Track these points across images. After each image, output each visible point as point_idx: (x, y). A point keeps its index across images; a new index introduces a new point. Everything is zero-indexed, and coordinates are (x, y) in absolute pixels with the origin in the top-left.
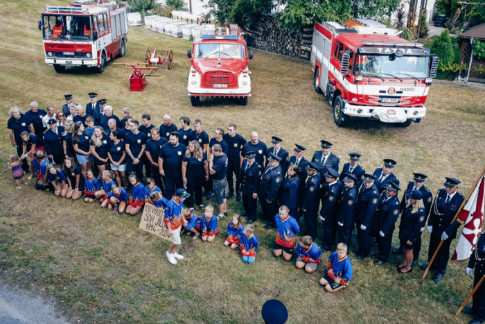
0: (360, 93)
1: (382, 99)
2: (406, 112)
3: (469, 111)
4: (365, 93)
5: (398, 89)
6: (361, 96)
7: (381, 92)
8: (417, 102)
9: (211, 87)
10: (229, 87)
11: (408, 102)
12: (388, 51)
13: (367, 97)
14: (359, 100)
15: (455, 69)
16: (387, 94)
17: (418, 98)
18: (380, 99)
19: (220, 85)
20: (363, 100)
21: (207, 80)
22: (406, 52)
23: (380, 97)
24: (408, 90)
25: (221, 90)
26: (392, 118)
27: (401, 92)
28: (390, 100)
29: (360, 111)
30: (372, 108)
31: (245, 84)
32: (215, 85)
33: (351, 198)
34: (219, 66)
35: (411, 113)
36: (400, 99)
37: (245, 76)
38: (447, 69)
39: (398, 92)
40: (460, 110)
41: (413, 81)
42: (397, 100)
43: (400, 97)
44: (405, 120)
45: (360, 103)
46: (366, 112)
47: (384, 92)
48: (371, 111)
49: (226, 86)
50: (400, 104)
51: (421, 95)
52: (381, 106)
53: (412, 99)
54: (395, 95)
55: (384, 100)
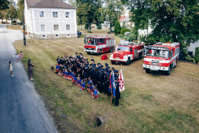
0: (146, 60)
2: (160, 68)
4: (147, 61)
6: (146, 61)
7: (152, 61)
8: (164, 65)
9: (115, 58)
11: (161, 65)
12: (155, 48)
13: (148, 62)
16: (154, 62)
17: (164, 63)
19: (118, 58)
20: (147, 63)
23: (152, 62)
24: (160, 61)
26: (153, 69)
28: (155, 63)
29: (146, 66)
31: (125, 58)
35: (162, 69)
36: (158, 64)
37: (126, 56)
39: (157, 61)
41: (162, 58)
42: (157, 64)
43: (158, 63)
44: (158, 70)
46: (148, 67)
47: (153, 61)
48: (149, 66)
49: (119, 58)
51: (165, 63)
52: (152, 65)
53: (162, 64)
54: (157, 62)
55: (153, 63)
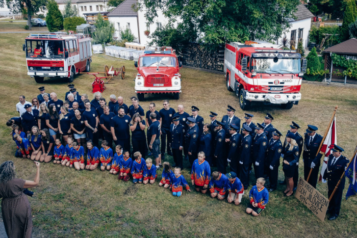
0: (256, 84)
1: (271, 88)
2: (288, 96)
3: (332, 99)
4: (259, 84)
5: (281, 81)
6: (256, 86)
7: (269, 83)
8: (294, 90)
9: (152, 86)
10: (165, 86)
11: (289, 90)
12: (272, 55)
13: (260, 87)
14: (255, 89)
15: (322, 73)
16: (273, 85)
17: (295, 86)
18: (269, 88)
20: (258, 89)
21: (149, 81)
22: (284, 55)
23: (269, 86)
24: (288, 81)
25: (159, 88)
27: (283, 83)
28: (276, 88)
29: (256, 97)
30: (264, 94)
31: (176, 83)
32: (155, 85)
33: (247, 143)
34: (157, 71)
35: (291, 97)
36: (283, 88)
37: (176, 78)
38: (317, 74)
39: (281, 83)
40: (326, 99)
41: (291, 75)
42: (281, 88)
43: (282, 86)
44: (287, 102)
45: (256, 91)
46: (260, 98)
47: (272, 83)
48: (264, 96)
49: (163, 85)
50: (283, 91)
51: (297, 85)
52: (270, 93)
53: (291, 87)
54: (279, 85)
55: (272, 88)
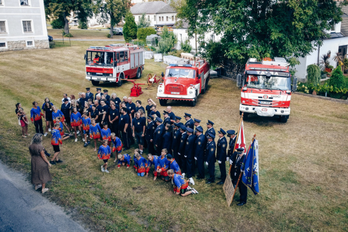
0: (246, 97)
2: (276, 110)
4: (250, 98)
5: (270, 96)
6: (247, 99)
7: (259, 97)
8: (282, 105)
9: (170, 93)
10: (181, 94)
11: (277, 105)
12: (263, 73)
13: (251, 100)
14: (246, 102)
16: (263, 99)
17: (283, 102)
18: (259, 102)
19: (175, 93)
20: (249, 102)
22: (274, 73)
23: (259, 100)
24: (276, 97)
25: (176, 95)
26: (265, 113)
27: (272, 98)
28: (265, 103)
29: (247, 109)
30: (254, 107)
31: (192, 93)
32: (172, 93)
34: (175, 81)
35: (279, 112)
36: (271, 103)
37: (191, 88)
39: (270, 98)
41: (279, 92)
42: (270, 103)
43: (271, 101)
44: (273, 115)
45: (247, 104)
46: (250, 110)
47: (261, 97)
48: (254, 109)
49: (179, 93)
50: (272, 105)
51: (285, 100)
52: (260, 106)
53: (280, 103)
54: (268, 99)
55: (261, 102)
